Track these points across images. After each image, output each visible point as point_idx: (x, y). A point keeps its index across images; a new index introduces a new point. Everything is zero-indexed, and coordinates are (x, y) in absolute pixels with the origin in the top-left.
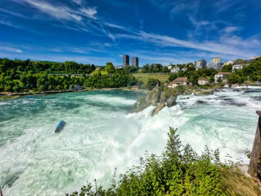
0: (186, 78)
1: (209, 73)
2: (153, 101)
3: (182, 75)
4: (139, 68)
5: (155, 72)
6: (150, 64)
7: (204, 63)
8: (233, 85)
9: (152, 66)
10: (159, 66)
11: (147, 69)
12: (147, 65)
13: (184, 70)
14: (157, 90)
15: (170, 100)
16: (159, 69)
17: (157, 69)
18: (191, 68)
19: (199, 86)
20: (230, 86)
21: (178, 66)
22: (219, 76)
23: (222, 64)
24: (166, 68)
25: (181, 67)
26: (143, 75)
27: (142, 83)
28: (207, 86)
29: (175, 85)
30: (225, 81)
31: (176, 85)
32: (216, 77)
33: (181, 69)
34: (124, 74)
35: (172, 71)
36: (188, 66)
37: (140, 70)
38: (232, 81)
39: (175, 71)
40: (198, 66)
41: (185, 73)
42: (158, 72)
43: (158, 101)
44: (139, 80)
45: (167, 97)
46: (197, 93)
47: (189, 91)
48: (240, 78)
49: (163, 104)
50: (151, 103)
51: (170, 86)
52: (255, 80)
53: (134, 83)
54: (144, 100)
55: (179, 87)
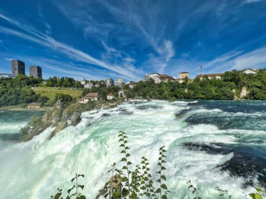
0: (97, 94)
2: (54, 121)
3: (94, 90)
4: (42, 80)
5: (66, 86)
6: (59, 77)
7: (112, 82)
9: (63, 79)
10: (71, 80)
11: (53, 83)
12: (56, 78)
13: (97, 86)
14: (58, 107)
15: (73, 117)
16: (71, 83)
17: (69, 83)
18: (102, 85)
19: (107, 100)
20: (128, 100)
21: (92, 82)
22: (121, 92)
23: (124, 83)
24: (79, 83)
25: (94, 83)
26: (49, 89)
27: (46, 99)
29: (86, 101)
30: (124, 96)
33: (94, 85)
35: (85, 86)
36: (100, 82)
37: (45, 83)
38: (129, 97)
39: (88, 86)
40: (108, 83)
41: (98, 88)
42: (70, 86)
43: (60, 120)
44: (43, 95)
45: (70, 114)
46: (105, 107)
47: (99, 106)
48: (132, 94)
49: (64, 123)
50: (51, 124)
51: (82, 102)
52: (140, 95)
53: (34, 98)
54: (40, 121)
55: (90, 102)
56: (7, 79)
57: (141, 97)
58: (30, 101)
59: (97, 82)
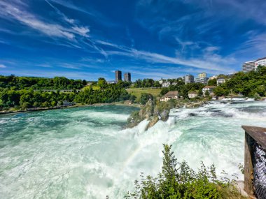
0: (176, 92)
1: (198, 87)
2: (147, 115)
3: (173, 89)
4: (131, 83)
5: (147, 86)
6: (142, 79)
7: (192, 78)
8: (220, 98)
9: (145, 81)
10: (151, 81)
11: (139, 84)
12: (140, 80)
13: (174, 84)
14: (150, 104)
15: (163, 114)
16: (151, 83)
17: (149, 84)
18: (181, 83)
19: (189, 99)
20: (217, 99)
21: (169, 80)
22: (206, 89)
23: (208, 79)
24: (158, 83)
25: (171, 81)
26: (135, 89)
27: (134, 97)
28: (197, 99)
30: (212, 94)
31: (168, 99)
32: (204, 90)
33: (171, 83)
34: (116, 89)
35: (163, 85)
36: (178, 80)
37: (133, 85)
38: (219, 94)
39: (166, 85)
40: (187, 80)
41: (176, 87)
42: (150, 86)
43: (152, 115)
44: (132, 94)
45: (160, 111)
46: (188, 106)
47: (181, 104)
48: (225, 91)
49: (157, 118)
50: (145, 118)
51: (163, 100)
52: (237, 92)
53: (127, 97)
54: (138, 114)
55: (173, 101)
56: (114, 84)
57: (239, 95)
59: (174, 80)
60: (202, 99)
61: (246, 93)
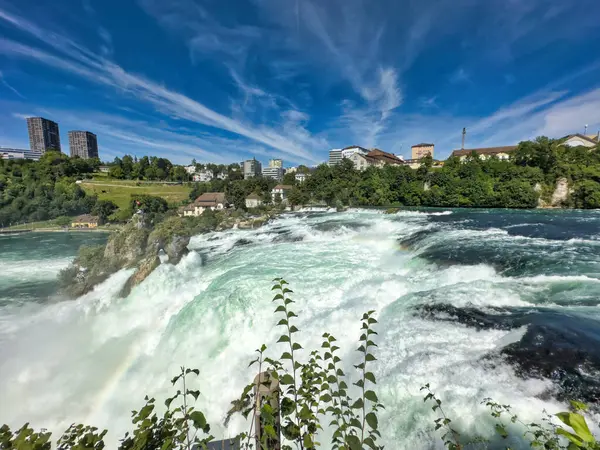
0: (221, 195)
1: (263, 185)
2: (130, 256)
3: (217, 186)
4: (99, 165)
5: (152, 177)
6: (137, 156)
7: (257, 167)
8: (296, 207)
9: (145, 162)
10: (163, 164)
11: (124, 169)
12: (130, 159)
13: (222, 176)
14: (139, 225)
15: (172, 247)
16: (163, 170)
17: (160, 171)
18: (235, 174)
19: (246, 209)
20: (292, 209)
21: (210, 167)
22: (277, 191)
23: (284, 171)
24: (182, 170)
25: (216, 170)
26: (115, 184)
27: (110, 207)
28: (260, 210)
29: (199, 211)
30: (285, 200)
31: (201, 210)
32: (274, 191)
33: (215, 174)
34: (34, 178)
35: (196, 178)
36: (230, 167)
37: (105, 171)
38: (296, 201)
39: (202, 178)
40: (248, 170)
41: (225, 183)
42: (162, 178)
43: (142, 256)
46: (242, 224)
47: (228, 222)
48: (303, 195)
50: (125, 262)
51: (190, 213)
52: (319, 198)
53: (85, 205)
54: (99, 254)
55: (208, 214)
56: (21, 162)
57: (322, 203)
58: (74, 212)
59: (222, 168)
60: (269, 210)
61: (330, 200)
